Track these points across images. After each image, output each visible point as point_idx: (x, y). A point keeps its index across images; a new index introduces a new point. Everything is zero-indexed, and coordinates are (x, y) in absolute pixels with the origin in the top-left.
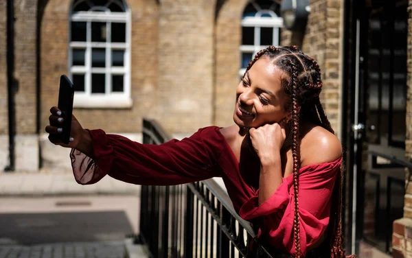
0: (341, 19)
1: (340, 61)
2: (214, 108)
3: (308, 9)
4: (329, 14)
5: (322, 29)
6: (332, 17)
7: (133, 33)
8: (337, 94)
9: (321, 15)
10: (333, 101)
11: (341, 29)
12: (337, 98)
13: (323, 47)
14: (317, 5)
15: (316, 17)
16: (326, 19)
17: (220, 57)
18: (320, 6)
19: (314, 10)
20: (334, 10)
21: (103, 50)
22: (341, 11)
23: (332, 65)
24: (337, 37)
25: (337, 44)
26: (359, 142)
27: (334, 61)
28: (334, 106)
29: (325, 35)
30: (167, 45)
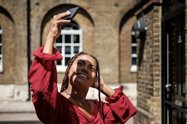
0: (160, 33)
1: (160, 53)
2: (120, 72)
3: (146, 28)
4: (154, 31)
5: (151, 38)
6: (156, 32)
7: (83, 39)
8: (159, 69)
9: (151, 31)
10: (157, 73)
11: (160, 38)
12: (159, 71)
13: (152, 47)
14: (149, 26)
15: (149, 32)
16: (153, 33)
17: (122, 49)
18: (151, 27)
19: (148, 29)
20: (157, 29)
21: (70, 47)
22: (160, 29)
23: (156, 55)
24: (159, 42)
25: (159, 45)
26: (169, 93)
27: (157, 53)
28: (158, 75)
29: (152, 41)
30: (98, 44)
